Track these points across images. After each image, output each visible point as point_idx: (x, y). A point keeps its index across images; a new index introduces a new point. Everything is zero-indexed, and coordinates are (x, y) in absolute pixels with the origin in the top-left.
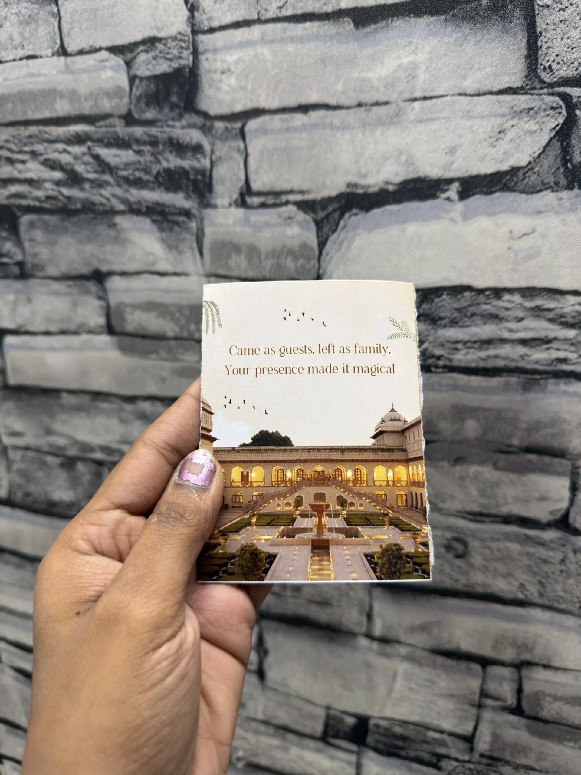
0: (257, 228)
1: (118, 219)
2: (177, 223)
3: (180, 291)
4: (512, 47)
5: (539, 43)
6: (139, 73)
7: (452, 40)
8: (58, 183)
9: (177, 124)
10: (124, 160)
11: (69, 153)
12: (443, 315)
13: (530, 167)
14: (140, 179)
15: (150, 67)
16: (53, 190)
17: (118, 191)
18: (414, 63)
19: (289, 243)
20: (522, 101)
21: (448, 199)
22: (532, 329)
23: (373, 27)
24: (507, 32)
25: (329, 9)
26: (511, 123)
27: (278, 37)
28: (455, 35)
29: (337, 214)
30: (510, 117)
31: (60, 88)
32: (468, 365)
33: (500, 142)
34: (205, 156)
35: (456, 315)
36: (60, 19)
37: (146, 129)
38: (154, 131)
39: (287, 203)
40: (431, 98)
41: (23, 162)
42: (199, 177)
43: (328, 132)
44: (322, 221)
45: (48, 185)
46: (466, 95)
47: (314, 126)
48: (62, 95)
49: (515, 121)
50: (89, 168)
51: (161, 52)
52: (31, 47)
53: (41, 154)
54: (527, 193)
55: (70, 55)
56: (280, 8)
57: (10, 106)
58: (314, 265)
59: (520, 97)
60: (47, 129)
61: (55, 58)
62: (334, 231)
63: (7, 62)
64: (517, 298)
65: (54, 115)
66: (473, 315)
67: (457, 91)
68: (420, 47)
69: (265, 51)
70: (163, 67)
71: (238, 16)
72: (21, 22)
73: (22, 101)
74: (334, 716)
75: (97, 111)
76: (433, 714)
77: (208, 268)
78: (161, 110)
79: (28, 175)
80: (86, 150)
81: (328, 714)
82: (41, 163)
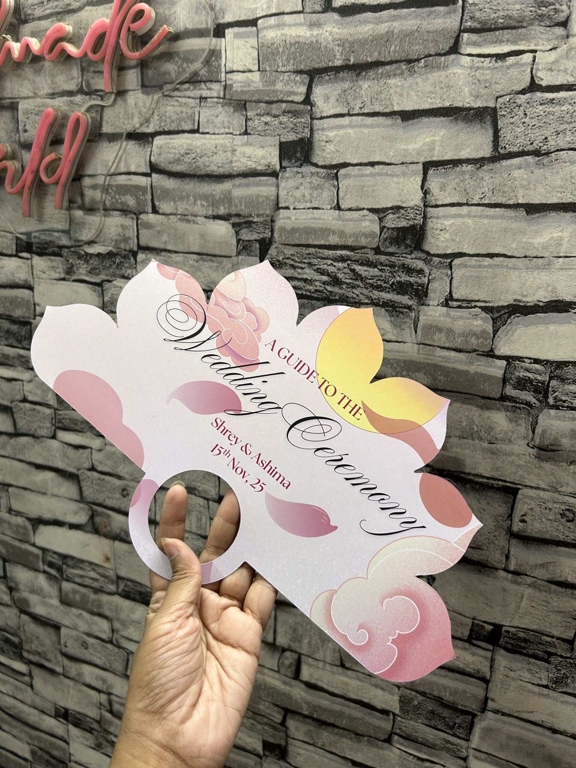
0: (454, 319)
2: (402, 313)
3: (399, 352)
6: (387, 225)
8: (324, 283)
9: (409, 256)
10: (371, 273)
11: (335, 266)
12: (568, 377)
14: (380, 285)
15: (395, 222)
16: (320, 286)
17: (365, 291)
18: (561, 237)
19: (474, 329)
23: (537, 215)
25: (511, 202)
27: (478, 214)
29: (506, 316)
31: (332, 228)
34: (425, 276)
36: (338, 189)
37: (387, 257)
38: (393, 259)
39: (475, 307)
40: (570, 257)
41: (302, 268)
42: (420, 288)
43: (505, 270)
44: (497, 319)
45: (317, 283)
47: (497, 266)
48: (334, 233)
50: (347, 276)
51: (403, 215)
52: (317, 202)
53: (315, 265)
55: (343, 210)
56: (481, 198)
57: (298, 234)
58: (489, 343)
60: (321, 251)
61: (332, 211)
62: (504, 324)
65: (327, 243)
68: (565, 228)
69: (470, 221)
70: (403, 224)
71: (454, 200)
72: (312, 188)
73: (306, 233)
74: (478, 625)
75: (356, 244)
76: (547, 624)
77: (419, 339)
78: (399, 248)
79: (305, 276)
80: (346, 266)
81: (473, 623)
82: (314, 270)
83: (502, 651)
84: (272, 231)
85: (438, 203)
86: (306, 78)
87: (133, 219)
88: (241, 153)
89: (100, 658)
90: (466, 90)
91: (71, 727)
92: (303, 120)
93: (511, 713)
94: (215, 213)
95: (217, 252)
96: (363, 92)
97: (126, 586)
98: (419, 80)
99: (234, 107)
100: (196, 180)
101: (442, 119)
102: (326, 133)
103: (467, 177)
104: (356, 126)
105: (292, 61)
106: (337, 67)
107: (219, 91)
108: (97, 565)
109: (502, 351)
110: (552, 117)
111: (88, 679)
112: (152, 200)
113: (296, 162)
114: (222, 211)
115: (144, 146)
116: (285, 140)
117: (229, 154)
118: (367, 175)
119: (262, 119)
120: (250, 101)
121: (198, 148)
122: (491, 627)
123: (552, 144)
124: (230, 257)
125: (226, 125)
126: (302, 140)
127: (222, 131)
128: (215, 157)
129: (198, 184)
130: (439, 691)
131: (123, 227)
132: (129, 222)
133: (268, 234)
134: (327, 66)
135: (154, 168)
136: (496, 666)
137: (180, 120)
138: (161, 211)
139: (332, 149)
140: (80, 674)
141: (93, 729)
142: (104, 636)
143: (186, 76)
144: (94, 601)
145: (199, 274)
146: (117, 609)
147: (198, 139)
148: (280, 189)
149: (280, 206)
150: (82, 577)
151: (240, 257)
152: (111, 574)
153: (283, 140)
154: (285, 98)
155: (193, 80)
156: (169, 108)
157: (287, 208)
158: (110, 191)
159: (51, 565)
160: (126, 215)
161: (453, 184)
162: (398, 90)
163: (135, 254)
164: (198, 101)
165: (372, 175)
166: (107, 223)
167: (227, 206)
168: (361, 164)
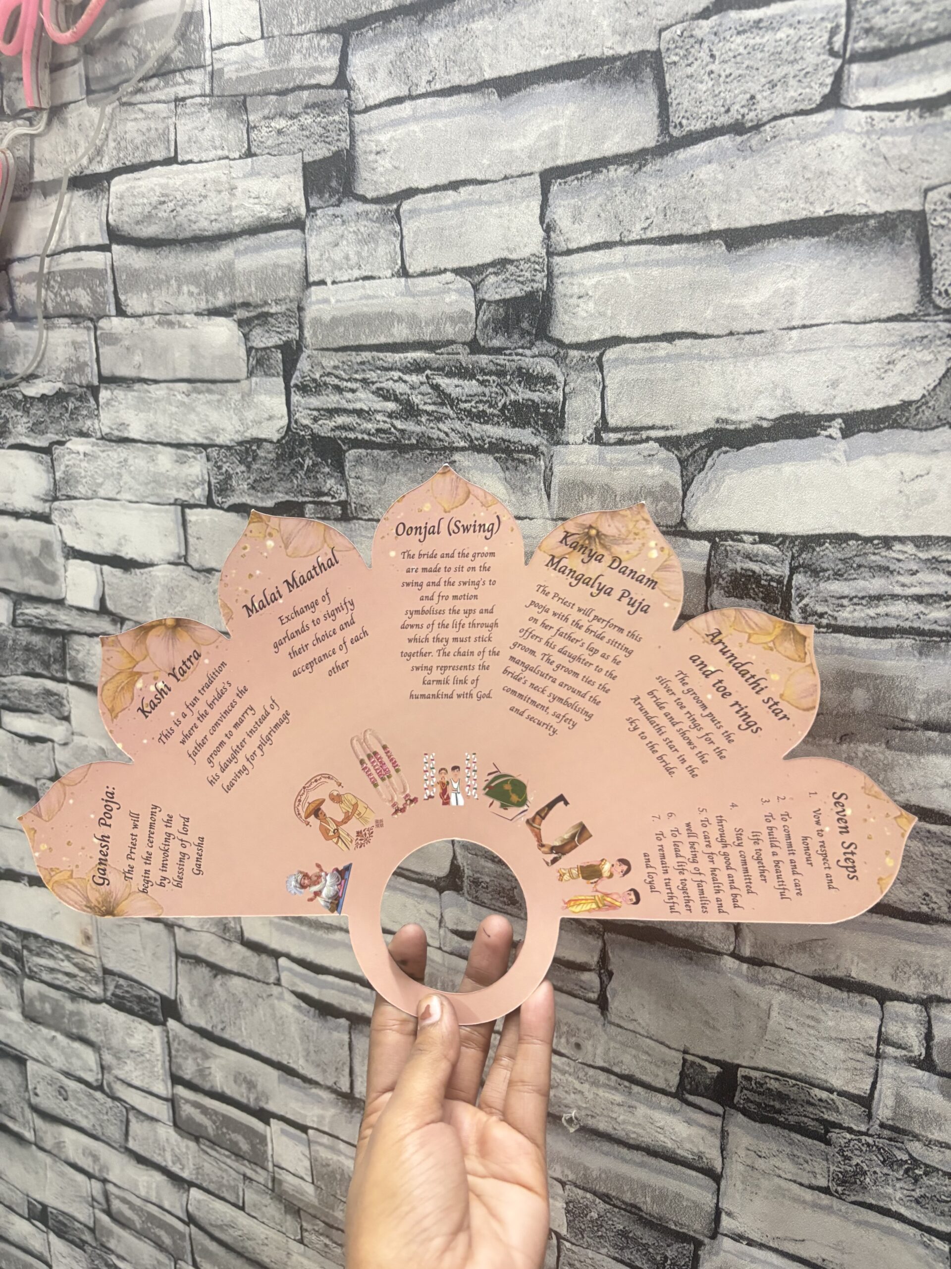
0: (614, 467)
1: (457, 457)
2: (524, 462)
4: (902, 270)
5: (934, 266)
6: (486, 297)
7: (835, 263)
8: (390, 416)
9: (528, 352)
10: (467, 391)
11: (405, 382)
12: (825, 566)
13: (923, 401)
14: (483, 411)
15: (499, 290)
16: (385, 422)
17: (458, 425)
18: (792, 288)
19: (649, 483)
20: (914, 328)
21: (830, 437)
22: (929, 584)
23: (747, 249)
24: (897, 255)
25: (699, 230)
26: (901, 353)
27: (642, 260)
28: (838, 259)
29: (704, 452)
30: (900, 346)
31: (397, 312)
32: (856, 625)
33: (890, 373)
34: (558, 388)
35: (841, 566)
36: (402, 238)
37: (490, 357)
38: (501, 359)
39: (648, 439)
40: (811, 326)
41: (353, 391)
42: (550, 411)
43: (696, 362)
44: (687, 460)
45: (379, 417)
46: (850, 323)
48: (400, 320)
49: (907, 351)
50: (427, 399)
51: (512, 275)
52: (369, 267)
53: (373, 383)
54: (920, 430)
55: (412, 276)
56: (645, 229)
57: (342, 329)
58: (677, 509)
59: (911, 324)
60: (381, 355)
61: (395, 279)
62: (703, 469)
63: (341, 282)
64: (910, 548)
65: (390, 341)
66: (859, 566)
67: (840, 319)
68: (799, 270)
69: (627, 275)
70: (515, 291)
71: (598, 238)
72: (359, 241)
73: (355, 325)
74: (693, 1063)
75: (438, 337)
76: (819, 1064)
77: (555, 510)
78: (509, 337)
79: (358, 406)
80: (424, 379)
81: (685, 1060)
82: (373, 393)
83: (740, 1117)
84: (301, 328)
85: (570, 247)
86: (336, 40)
87: (88, 328)
88: (243, 193)
89: (86, 1117)
90: (605, 23)
91: (52, 1237)
92: (337, 118)
93: (764, 1241)
94: (210, 306)
95: (218, 375)
96: (431, 52)
97: (117, 986)
98: (522, 17)
99: (227, 109)
100: (178, 249)
101: (567, 83)
102: (375, 137)
103: (618, 189)
104: (424, 117)
105: (313, 13)
106: (385, 12)
107: (203, 84)
108: (72, 949)
109: (700, 523)
110: (759, 55)
111: (72, 1154)
112: (115, 292)
113: (330, 196)
114: (221, 300)
115: (97, 196)
116: (311, 159)
117: (225, 195)
118: (448, 208)
119: (273, 124)
120: (251, 96)
121: (177, 190)
122: (716, 1069)
123: (764, 107)
124: (238, 381)
125: (218, 143)
126: (337, 154)
127: (212, 154)
128: (204, 202)
129: (181, 256)
130: (634, 1194)
131: (76, 345)
132: (82, 335)
133: (294, 334)
134: (369, 12)
135: (115, 236)
136: (730, 1147)
137: (148, 143)
138: (129, 311)
139: (389, 166)
140: (59, 1145)
141: (85, 1242)
142: (90, 1078)
143: (151, 64)
144: (72, 1014)
145: (193, 416)
146: (106, 1028)
147: (177, 173)
148: (309, 250)
149: (311, 279)
150: (52, 970)
151: (254, 379)
152: (94, 964)
153: (308, 159)
154: (306, 82)
155: (163, 70)
156: (130, 125)
157: (323, 282)
158: (52, 283)
159: (6, 950)
160: (78, 323)
161: (594, 207)
162: (489, 40)
163: (95, 391)
164: (172, 105)
165: (456, 206)
166: (51, 340)
167: (228, 290)
168: (436, 188)
